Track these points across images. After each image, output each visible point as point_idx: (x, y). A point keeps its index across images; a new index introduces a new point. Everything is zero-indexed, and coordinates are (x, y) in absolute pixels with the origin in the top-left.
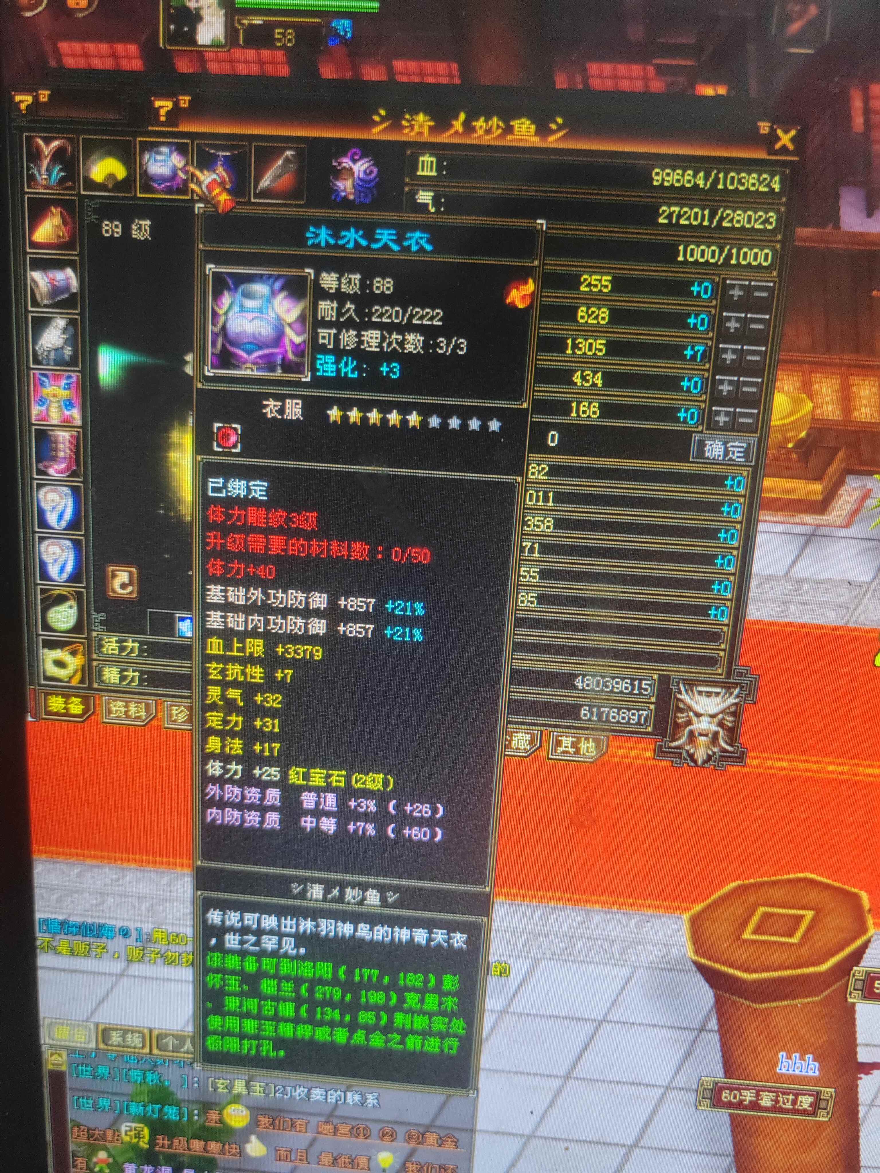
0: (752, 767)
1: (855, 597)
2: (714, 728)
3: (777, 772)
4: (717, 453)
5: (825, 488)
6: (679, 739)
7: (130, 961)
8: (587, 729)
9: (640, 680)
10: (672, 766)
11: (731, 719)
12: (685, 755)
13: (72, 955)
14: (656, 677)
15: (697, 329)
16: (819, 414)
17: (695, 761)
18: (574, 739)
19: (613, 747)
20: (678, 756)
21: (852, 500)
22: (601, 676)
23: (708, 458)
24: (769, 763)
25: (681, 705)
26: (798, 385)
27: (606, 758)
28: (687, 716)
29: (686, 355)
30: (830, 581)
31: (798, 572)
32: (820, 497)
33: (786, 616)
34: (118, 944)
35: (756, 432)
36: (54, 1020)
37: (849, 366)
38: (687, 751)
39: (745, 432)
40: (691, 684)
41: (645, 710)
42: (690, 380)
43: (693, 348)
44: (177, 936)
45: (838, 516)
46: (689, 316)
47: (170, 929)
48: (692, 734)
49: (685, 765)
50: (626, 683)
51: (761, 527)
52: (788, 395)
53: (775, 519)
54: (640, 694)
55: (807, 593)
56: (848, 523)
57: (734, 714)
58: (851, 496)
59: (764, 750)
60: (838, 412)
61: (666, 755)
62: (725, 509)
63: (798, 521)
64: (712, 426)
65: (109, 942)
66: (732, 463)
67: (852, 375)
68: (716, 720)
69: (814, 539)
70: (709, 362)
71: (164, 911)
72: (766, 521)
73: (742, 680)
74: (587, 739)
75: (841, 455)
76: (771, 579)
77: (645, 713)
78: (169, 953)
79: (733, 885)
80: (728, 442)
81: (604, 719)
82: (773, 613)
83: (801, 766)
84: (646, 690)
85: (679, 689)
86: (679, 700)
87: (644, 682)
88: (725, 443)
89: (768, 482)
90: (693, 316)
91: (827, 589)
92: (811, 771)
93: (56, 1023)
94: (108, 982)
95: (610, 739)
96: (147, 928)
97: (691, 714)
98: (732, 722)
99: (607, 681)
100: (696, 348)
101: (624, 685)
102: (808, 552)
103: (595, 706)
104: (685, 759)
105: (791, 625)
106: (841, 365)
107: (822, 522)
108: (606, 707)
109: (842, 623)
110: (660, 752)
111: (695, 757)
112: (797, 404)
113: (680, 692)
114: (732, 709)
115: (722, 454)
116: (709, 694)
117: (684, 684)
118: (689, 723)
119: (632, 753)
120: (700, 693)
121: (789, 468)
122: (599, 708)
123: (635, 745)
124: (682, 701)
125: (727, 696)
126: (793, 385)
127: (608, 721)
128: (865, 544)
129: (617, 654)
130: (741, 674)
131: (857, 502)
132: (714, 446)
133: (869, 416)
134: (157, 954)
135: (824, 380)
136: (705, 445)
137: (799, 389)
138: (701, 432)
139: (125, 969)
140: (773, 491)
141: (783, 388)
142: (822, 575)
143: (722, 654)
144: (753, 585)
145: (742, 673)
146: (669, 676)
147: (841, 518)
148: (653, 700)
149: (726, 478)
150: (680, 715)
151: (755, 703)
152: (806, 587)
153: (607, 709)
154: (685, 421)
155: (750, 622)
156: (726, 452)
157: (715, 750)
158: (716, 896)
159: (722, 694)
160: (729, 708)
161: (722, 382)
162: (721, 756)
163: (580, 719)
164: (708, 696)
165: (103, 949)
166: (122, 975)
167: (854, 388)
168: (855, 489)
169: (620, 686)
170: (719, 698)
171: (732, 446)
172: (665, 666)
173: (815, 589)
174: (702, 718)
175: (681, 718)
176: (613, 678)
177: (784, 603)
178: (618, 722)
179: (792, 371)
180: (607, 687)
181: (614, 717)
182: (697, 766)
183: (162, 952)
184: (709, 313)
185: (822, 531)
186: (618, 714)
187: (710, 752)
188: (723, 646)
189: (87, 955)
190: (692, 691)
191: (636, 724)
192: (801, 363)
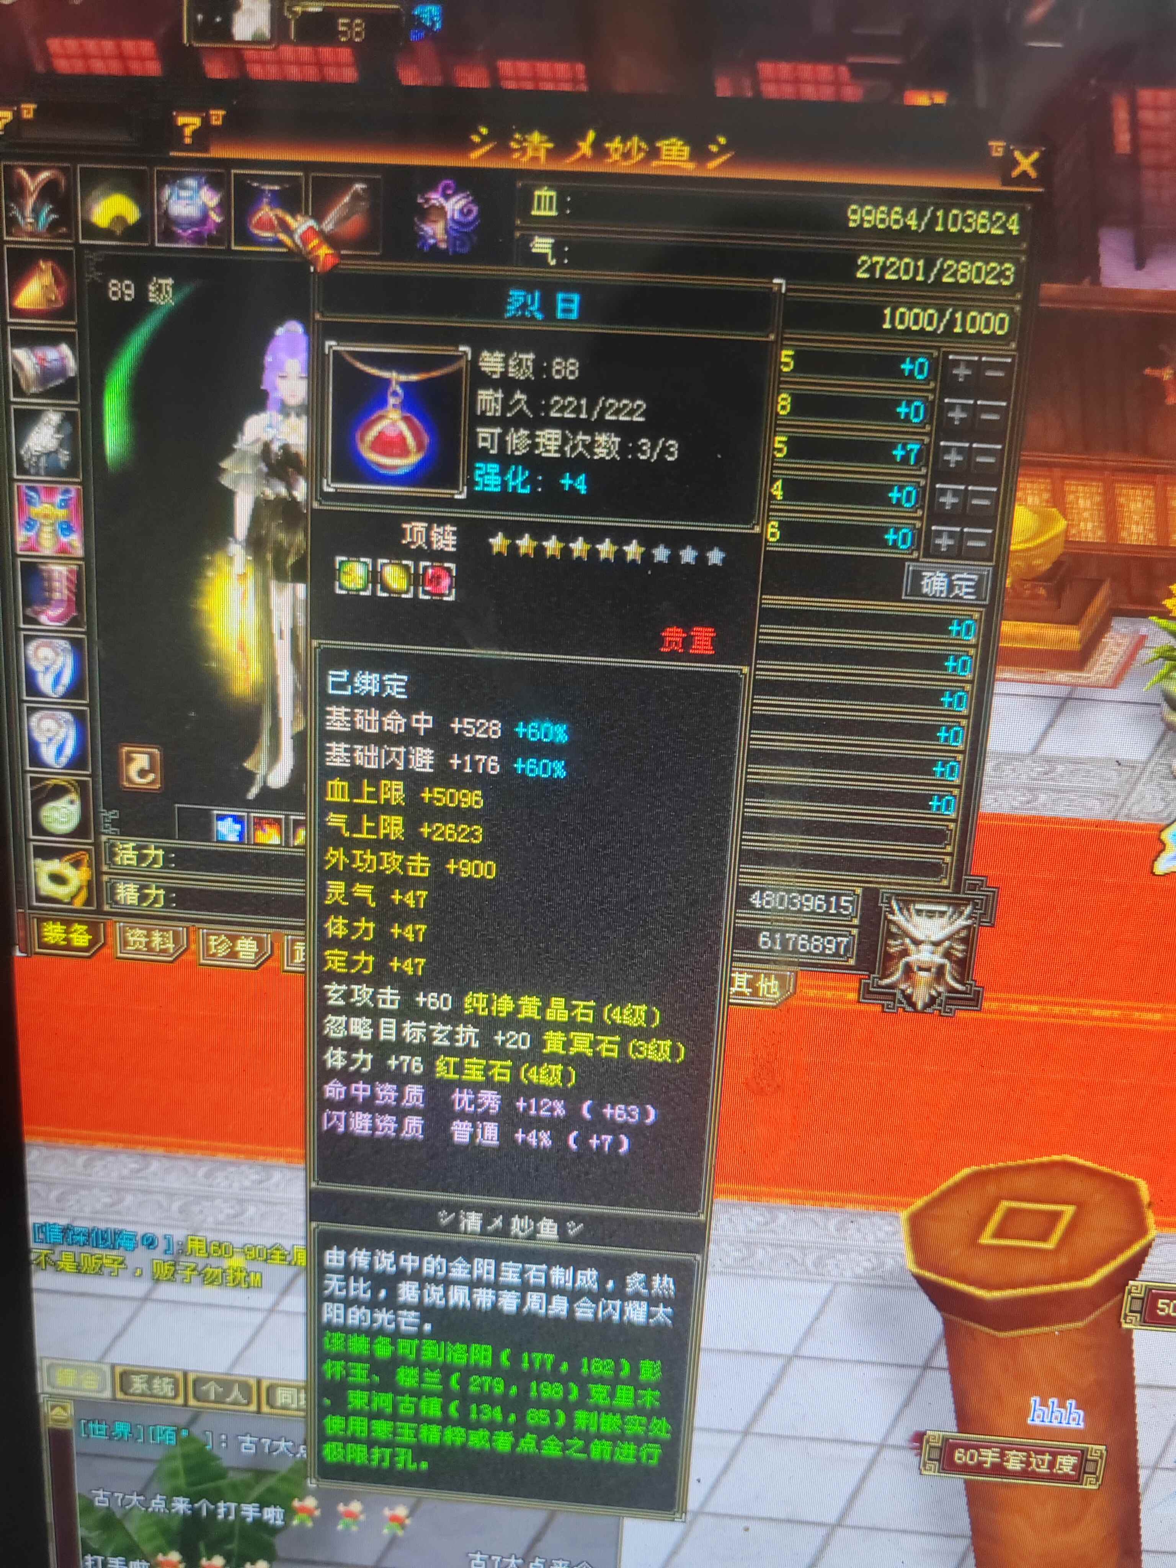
0: (990, 1012)
1: (1127, 781)
2: (938, 959)
3: (1023, 1018)
4: (939, 588)
5: (1083, 635)
6: (892, 974)
7: (157, 1281)
8: (767, 962)
9: (838, 896)
10: (883, 1012)
11: (961, 947)
12: (899, 996)
13: (79, 1272)
14: (859, 891)
15: (910, 421)
16: (1074, 535)
17: (913, 1005)
18: (751, 976)
19: (801, 985)
20: (890, 997)
21: (1120, 651)
22: (784, 890)
23: (926, 595)
24: (1013, 1007)
25: (894, 929)
26: (1046, 496)
27: (794, 1002)
28: (902, 944)
29: (895, 456)
30: (1092, 760)
31: (1049, 748)
32: (1078, 647)
33: (1035, 809)
34: (140, 1257)
35: (990, 560)
36: (55, 1361)
37: (1115, 470)
38: (903, 991)
39: (974, 560)
40: (906, 901)
41: (845, 936)
42: (900, 490)
43: (904, 447)
44: (220, 1247)
45: (1102, 673)
46: (898, 403)
47: (211, 1236)
48: (908, 968)
49: (900, 1010)
50: (820, 899)
51: (999, 688)
52: (1034, 510)
53: (1017, 677)
54: (838, 914)
55: (1062, 776)
56: (1115, 682)
57: (964, 941)
58: (1119, 645)
59: (1007, 988)
60: (1100, 533)
61: (875, 996)
62: (950, 664)
63: (1048, 679)
64: (931, 552)
65: (128, 1255)
66: (958, 602)
67: (1120, 481)
68: (941, 949)
69: (1071, 703)
70: (926, 465)
71: (201, 1212)
72: (1005, 680)
73: (976, 894)
74: (768, 976)
75: (1104, 592)
76: (1012, 757)
77: (845, 940)
78: (208, 1269)
79: (966, 1171)
80: (953, 574)
81: (791, 948)
82: (1016, 804)
83: (1057, 1010)
84: (846, 908)
85: (891, 907)
86: (890, 922)
87: (843, 898)
88: (949, 575)
89: (1007, 627)
90: (904, 403)
91: (1089, 771)
92: (1071, 1017)
93: (59, 1365)
94: (125, 1310)
95: (799, 975)
96: (178, 1235)
97: (907, 941)
98: (962, 951)
99: (794, 898)
100: (909, 447)
101: (817, 902)
102: (1062, 721)
103: (778, 931)
104: (901, 1003)
105: (1041, 820)
106: (1102, 469)
107: (1081, 681)
108: (793, 932)
109: (1109, 817)
110: (866, 992)
111: (914, 999)
112: (1045, 521)
113: (892, 912)
114: (963, 934)
115: (944, 589)
116: (931, 914)
117: (897, 900)
118: (905, 953)
119: (829, 994)
120: (919, 912)
121: (1034, 608)
122: (783, 933)
123: (832, 984)
124: (894, 923)
125: (955, 917)
126: (1040, 495)
127: (795, 951)
128: (1140, 709)
129: (806, 861)
130: (973, 887)
131: (1128, 653)
132: (934, 579)
133: (1141, 538)
134: (193, 1270)
135: (1081, 488)
136: (922, 578)
137: (1047, 501)
138: (916, 560)
139: (150, 1291)
140: (1014, 639)
141: (1026, 500)
142: (1083, 753)
143: (948, 859)
144: (989, 766)
145: (975, 885)
146: (877, 890)
147: (1106, 676)
148: (856, 922)
149: (949, 622)
150: (892, 942)
151: (993, 926)
152: (1060, 768)
153: (794, 935)
154: (895, 545)
155: (986, 817)
156: (951, 587)
157: (941, 989)
158: (944, 1186)
159: (948, 914)
160: (958, 932)
161: (943, 492)
162: (948, 998)
163: (759, 949)
164: (931, 917)
165: (121, 1264)
166: (146, 1299)
167: (1122, 500)
168: (1124, 636)
169: (811, 904)
170: (945, 920)
171: (959, 579)
172: (872, 876)
173: (1072, 772)
174: (923, 947)
175: (894, 946)
176: (802, 893)
177: (1031, 790)
178: (809, 953)
179: (1039, 476)
180: (794, 905)
181: (803, 946)
182: (916, 1011)
183: (199, 1268)
184: (925, 400)
185: (1079, 693)
186: (809, 941)
187: (934, 993)
188: (949, 849)
189: (99, 1272)
190: (908, 910)
191: (834, 955)
192: (1049, 466)
